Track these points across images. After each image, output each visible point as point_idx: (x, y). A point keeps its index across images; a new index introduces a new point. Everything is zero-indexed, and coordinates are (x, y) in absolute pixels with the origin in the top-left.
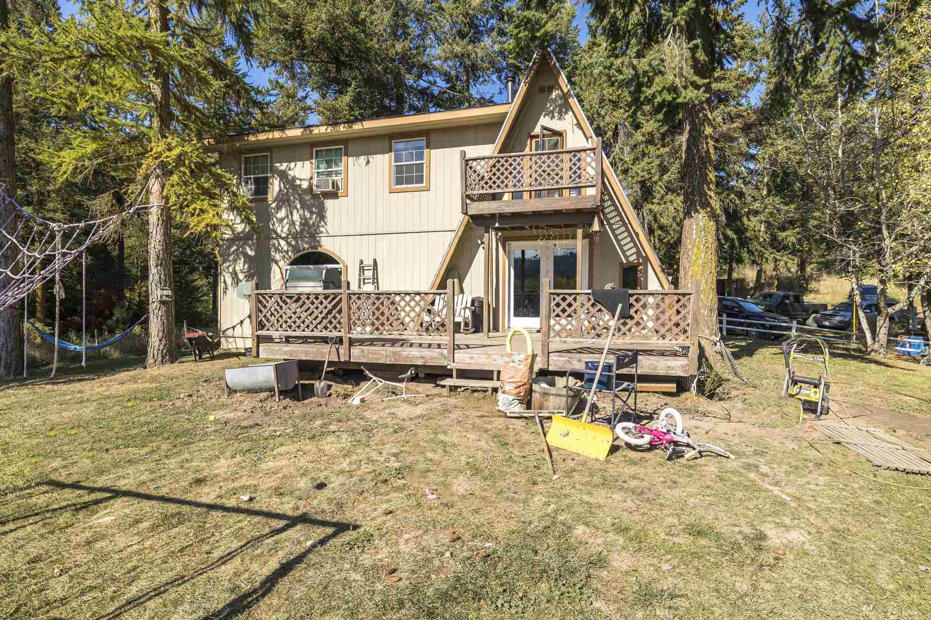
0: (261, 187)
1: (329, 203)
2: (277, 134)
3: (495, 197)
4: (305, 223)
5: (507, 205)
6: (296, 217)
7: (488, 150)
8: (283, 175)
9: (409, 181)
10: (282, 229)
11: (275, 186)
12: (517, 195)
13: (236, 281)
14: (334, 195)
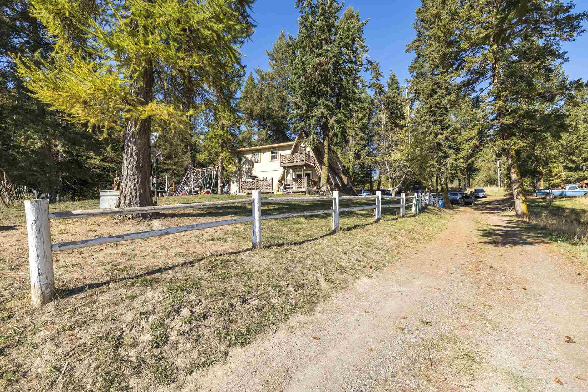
0: (240, 161)
1: (255, 164)
2: (243, 149)
3: (292, 162)
4: (249, 168)
5: (295, 164)
6: (247, 167)
7: (289, 152)
8: (245, 157)
9: (274, 158)
10: (244, 170)
11: (243, 160)
12: (297, 162)
13: (233, 182)
14: (257, 162)
